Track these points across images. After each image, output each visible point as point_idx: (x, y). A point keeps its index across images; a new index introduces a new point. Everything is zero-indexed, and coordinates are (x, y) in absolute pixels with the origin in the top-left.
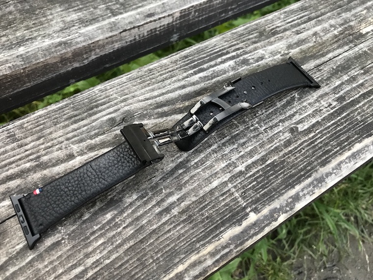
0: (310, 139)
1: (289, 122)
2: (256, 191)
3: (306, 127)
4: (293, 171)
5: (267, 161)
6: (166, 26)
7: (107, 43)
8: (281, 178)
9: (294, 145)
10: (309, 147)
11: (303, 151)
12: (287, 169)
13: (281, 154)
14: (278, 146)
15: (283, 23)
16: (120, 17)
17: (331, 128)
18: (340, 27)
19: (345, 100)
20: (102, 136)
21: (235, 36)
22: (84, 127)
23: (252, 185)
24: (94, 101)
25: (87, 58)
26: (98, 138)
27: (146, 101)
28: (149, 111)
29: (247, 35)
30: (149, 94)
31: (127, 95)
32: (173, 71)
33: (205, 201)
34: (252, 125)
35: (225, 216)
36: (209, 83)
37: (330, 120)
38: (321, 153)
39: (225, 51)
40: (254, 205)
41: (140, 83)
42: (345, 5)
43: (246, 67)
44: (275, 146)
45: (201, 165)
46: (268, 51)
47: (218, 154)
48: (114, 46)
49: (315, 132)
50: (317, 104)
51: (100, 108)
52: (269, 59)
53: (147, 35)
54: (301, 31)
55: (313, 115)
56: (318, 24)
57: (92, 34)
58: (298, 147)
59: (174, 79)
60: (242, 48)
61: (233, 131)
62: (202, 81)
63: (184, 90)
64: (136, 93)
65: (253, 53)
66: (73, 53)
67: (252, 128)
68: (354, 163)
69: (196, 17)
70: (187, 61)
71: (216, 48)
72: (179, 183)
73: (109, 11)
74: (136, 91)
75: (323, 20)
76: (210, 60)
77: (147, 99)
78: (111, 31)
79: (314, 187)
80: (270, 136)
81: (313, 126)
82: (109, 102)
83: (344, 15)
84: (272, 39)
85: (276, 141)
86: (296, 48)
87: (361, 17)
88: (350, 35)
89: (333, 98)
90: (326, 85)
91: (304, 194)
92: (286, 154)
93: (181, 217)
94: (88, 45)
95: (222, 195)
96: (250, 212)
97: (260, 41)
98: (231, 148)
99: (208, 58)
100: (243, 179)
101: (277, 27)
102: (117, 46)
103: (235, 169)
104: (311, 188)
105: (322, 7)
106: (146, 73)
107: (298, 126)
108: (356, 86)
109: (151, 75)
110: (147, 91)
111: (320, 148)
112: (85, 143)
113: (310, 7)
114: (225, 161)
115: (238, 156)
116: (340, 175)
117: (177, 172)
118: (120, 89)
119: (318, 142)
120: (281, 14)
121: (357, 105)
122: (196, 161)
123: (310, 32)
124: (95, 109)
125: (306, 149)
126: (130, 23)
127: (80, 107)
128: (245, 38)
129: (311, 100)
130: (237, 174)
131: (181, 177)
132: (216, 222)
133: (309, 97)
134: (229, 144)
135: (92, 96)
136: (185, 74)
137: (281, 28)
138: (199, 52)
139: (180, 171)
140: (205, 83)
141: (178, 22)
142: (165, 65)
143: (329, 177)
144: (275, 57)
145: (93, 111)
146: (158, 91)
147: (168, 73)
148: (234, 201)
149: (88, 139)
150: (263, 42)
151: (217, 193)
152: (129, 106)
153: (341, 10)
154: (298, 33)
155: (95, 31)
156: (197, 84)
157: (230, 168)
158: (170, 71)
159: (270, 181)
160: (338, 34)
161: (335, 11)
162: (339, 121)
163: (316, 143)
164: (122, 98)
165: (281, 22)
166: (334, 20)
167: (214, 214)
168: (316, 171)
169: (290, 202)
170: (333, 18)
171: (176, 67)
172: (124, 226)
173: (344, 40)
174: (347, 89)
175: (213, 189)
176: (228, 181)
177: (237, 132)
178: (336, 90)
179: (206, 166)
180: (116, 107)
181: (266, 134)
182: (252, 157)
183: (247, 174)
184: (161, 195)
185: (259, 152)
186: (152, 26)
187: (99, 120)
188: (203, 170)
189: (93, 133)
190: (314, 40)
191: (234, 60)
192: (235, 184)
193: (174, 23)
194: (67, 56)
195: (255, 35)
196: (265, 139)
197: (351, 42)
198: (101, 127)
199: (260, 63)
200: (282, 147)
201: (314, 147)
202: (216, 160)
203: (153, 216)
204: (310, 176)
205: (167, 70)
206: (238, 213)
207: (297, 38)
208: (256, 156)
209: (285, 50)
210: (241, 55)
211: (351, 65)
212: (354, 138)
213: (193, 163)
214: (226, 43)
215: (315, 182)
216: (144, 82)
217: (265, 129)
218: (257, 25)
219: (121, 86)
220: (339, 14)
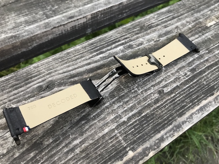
0: (172, 98)
1: (158, 86)
2: (134, 135)
3: (169, 90)
4: (160, 121)
5: (142, 114)
6: (82, 24)
7: (43, 36)
8: (151, 126)
9: (161, 102)
10: (171, 104)
11: (167, 106)
12: (156, 119)
13: (152, 108)
14: (150, 103)
15: (156, 21)
16: (51, 19)
17: (186, 90)
18: (193, 23)
19: (196, 71)
20: (33, 98)
21: (125, 30)
22: (21, 92)
23: (131, 131)
24: (30, 74)
25: (31, 46)
26: (30, 100)
27: (64, 74)
28: (65, 80)
29: (132, 29)
30: (66, 69)
31: (51, 70)
32: (83, 53)
33: (99, 143)
34: (133, 89)
35: (112, 154)
36: (106, 61)
37: (186, 85)
38: (179, 107)
39: (117, 40)
40: (132, 145)
41: (61, 62)
42: (196, 9)
43: (131, 50)
44: (148, 103)
45: (97, 118)
46: (145, 39)
47: (110, 109)
48: (48, 37)
49: (175, 93)
50: (177, 74)
51: (33, 79)
52: (146, 45)
53: (70, 30)
54: (168, 26)
55: (174, 82)
56: (179, 21)
57: (33, 31)
58: (164, 103)
59: (83, 58)
60: (129, 38)
61: (120, 93)
62: (102, 60)
63: (89, 66)
64: (57, 69)
65: (136, 41)
66: (20, 42)
67: (133, 91)
68: (201, 114)
69: (102, 18)
70: (93, 46)
71: (111, 38)
72: (82, 131)
73: (45, 16)
74: (57, 67)
75: (182, 18)
76: (108, 46)
77: (65, 72)
78: (45, 28)
79: (174, 132)
80: (145, 96)
81: (174, 89)
82: (39, 75)
83: (196, 15)
84: (149, 31)
85: (149, 100)
86: (164, 37)
87: (207, 15)
88: (199, 28)
89: (188, 70)
90: (183, 61)
91: (167, 136)
92: (155, 109)
93: (81, 155)
94: (31, 37)
95: (111, 139)
96: (129, 150)
97: (141, 33)
98: (118, 105)
99: (106, 44)
100: (126, 126)
101: (152, 23)
102: (50, 37)
103: (120, 120)
104: (172, 132)
105: (181, 10)
106: (65, 55)
107: (164, 89)
108: (203, 61)
109: (68, 56)
110: (65, 67)
111: (179, 104)
112: (21, 103)
113: (174, 10)
114: (114, 115)
115: (123, 110)
116: (192, 122)
117: (81, 123)
118: (47, 66)
119: (177, 100)
120: (155, 15)
121: (203, 74)
122: (94, 114)
123: (174, 26)
124: (30, 80)
125: (169, 105)
126: (58, 23)
127: (20, 78)
128: (131, 31)
129: (173, 71)
130: (121, 123)
131: (83, 127)
132: (105, 158)
133: (172, 69)
134: (117, 103)
135: (29, 71)
136: (91, 56)
137: (155, 24)
138: (100, 41)
139: (83, 122)
140: (103, 61)
141: (90, 21)
142: (78, 50)
143: (185, 124)
144: (150, 43)
145: (28, 81)
146: (72, 67)
147: (79, 54)
148: (118, 143)
149: (23, 100)
150: (142, 33)
151: (107, 137)
152: (52, 78)
153: (194, 12)
154: (166, 27)
155: (35, 28)
156: (98, 62)
157: (117, 119)
158: (81, 54)
159: (144, 128)
160: (191, 27)
161: (190, 13)
162: (192, 85)
163: (176, 101)
164: (48, 72)
165: (155, 20)
166: (189, 18)
167: (104, 152)
168: (176, 120)
169: (157, 142)
170: (188, 17)
171: (85, 50)
172: (42, 161)
173: (195, 31)
174: (197, 63)
175: (105, 134)
176: (115, 129)
177: (123, 94)
178: (189, 64)
179: (101, 118)
180: (44, 78)
181: (142, 95)
182: (132, 111)
183: (128, 123)
184: (68, 139)
185: (137, 108)
186: (73, 24)
187: (32, 87)
188: (99, 121)
189: (27, 96)
190: (176, 31)
191: (123, 46)
192: (120, 131)
193: (88, 22)
194: (17, 44)
195: (138, 29)
196: (141, 99)
197: (200, 32)
198: (32, 92)
199: (140, 47)
200: (153, 104)
201: (174, 103)
202: (108, 114)
203: (62, 154)
204: (171, 124)
205: (79, 53)
206: (121, 151)
207: (165, 30)
208: (135, 110)
209: (157, 38)
210: (128, 42)
211: (200, 47)
212: (201, 97)
213: (92, 116)
214: (119, 34)
215: (175, 128)
216: (63, 61)
217: (141, 92)
218: (139, 22)
219: (48, 64)
220: (192, 14)
